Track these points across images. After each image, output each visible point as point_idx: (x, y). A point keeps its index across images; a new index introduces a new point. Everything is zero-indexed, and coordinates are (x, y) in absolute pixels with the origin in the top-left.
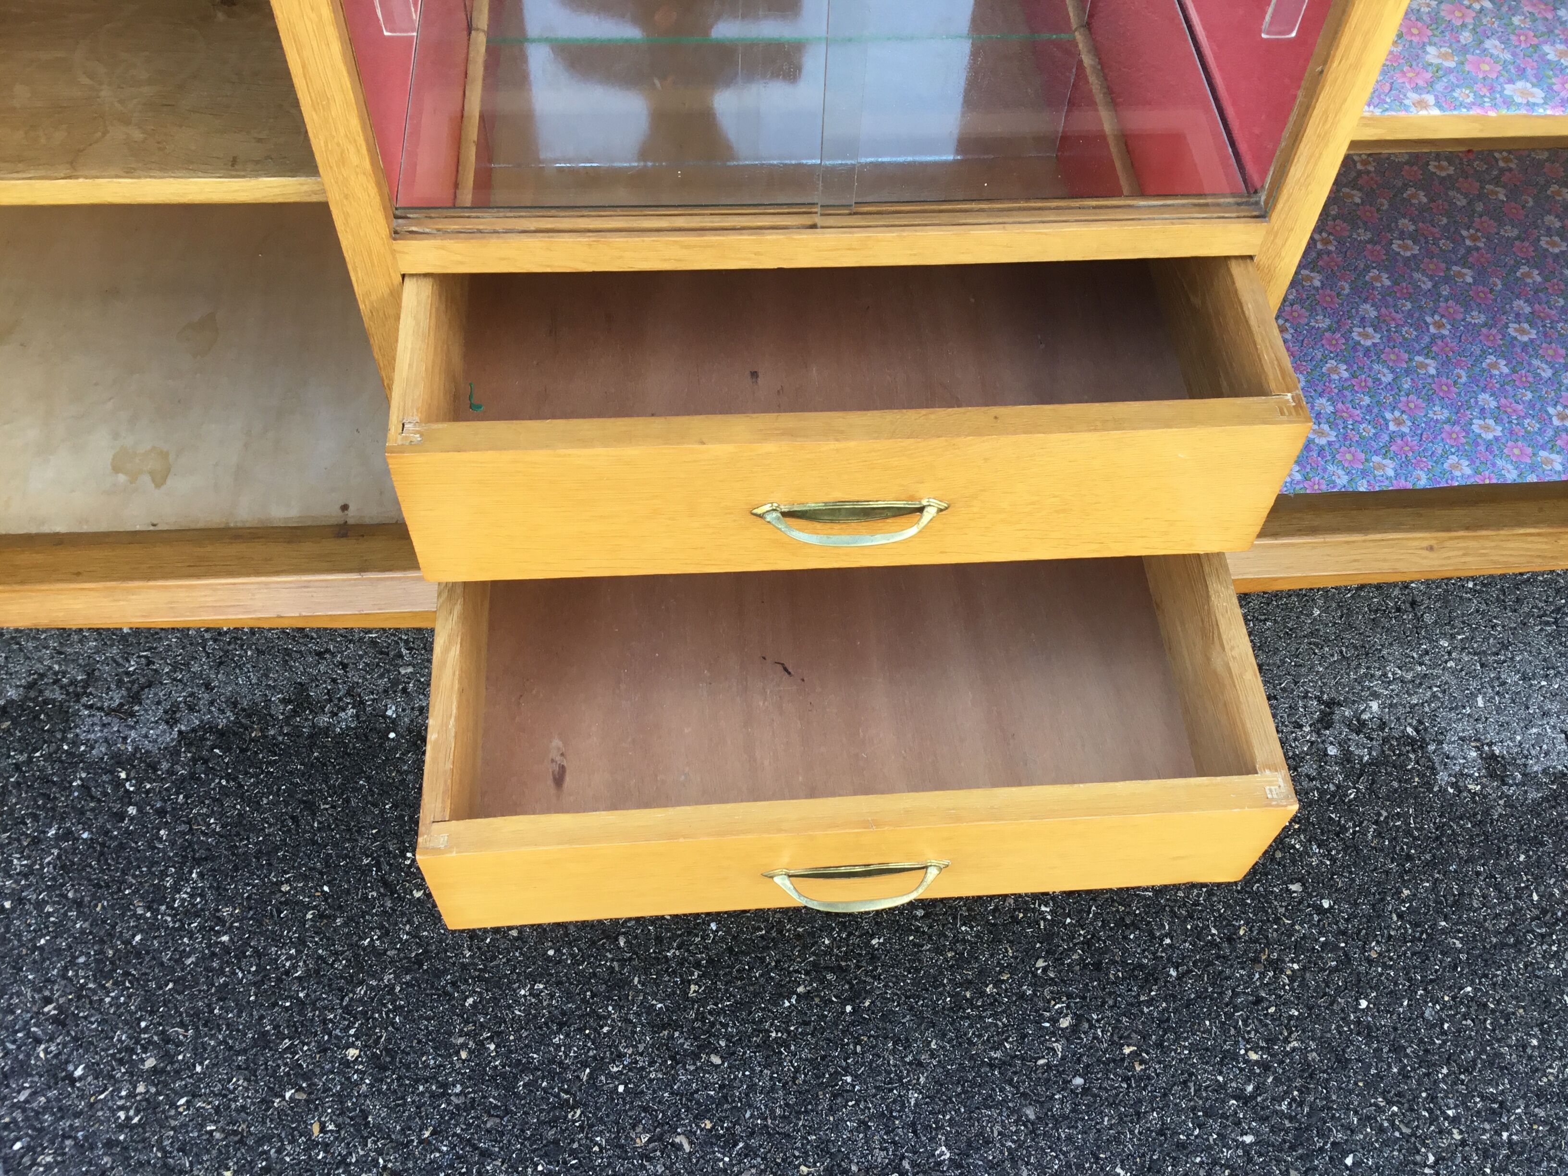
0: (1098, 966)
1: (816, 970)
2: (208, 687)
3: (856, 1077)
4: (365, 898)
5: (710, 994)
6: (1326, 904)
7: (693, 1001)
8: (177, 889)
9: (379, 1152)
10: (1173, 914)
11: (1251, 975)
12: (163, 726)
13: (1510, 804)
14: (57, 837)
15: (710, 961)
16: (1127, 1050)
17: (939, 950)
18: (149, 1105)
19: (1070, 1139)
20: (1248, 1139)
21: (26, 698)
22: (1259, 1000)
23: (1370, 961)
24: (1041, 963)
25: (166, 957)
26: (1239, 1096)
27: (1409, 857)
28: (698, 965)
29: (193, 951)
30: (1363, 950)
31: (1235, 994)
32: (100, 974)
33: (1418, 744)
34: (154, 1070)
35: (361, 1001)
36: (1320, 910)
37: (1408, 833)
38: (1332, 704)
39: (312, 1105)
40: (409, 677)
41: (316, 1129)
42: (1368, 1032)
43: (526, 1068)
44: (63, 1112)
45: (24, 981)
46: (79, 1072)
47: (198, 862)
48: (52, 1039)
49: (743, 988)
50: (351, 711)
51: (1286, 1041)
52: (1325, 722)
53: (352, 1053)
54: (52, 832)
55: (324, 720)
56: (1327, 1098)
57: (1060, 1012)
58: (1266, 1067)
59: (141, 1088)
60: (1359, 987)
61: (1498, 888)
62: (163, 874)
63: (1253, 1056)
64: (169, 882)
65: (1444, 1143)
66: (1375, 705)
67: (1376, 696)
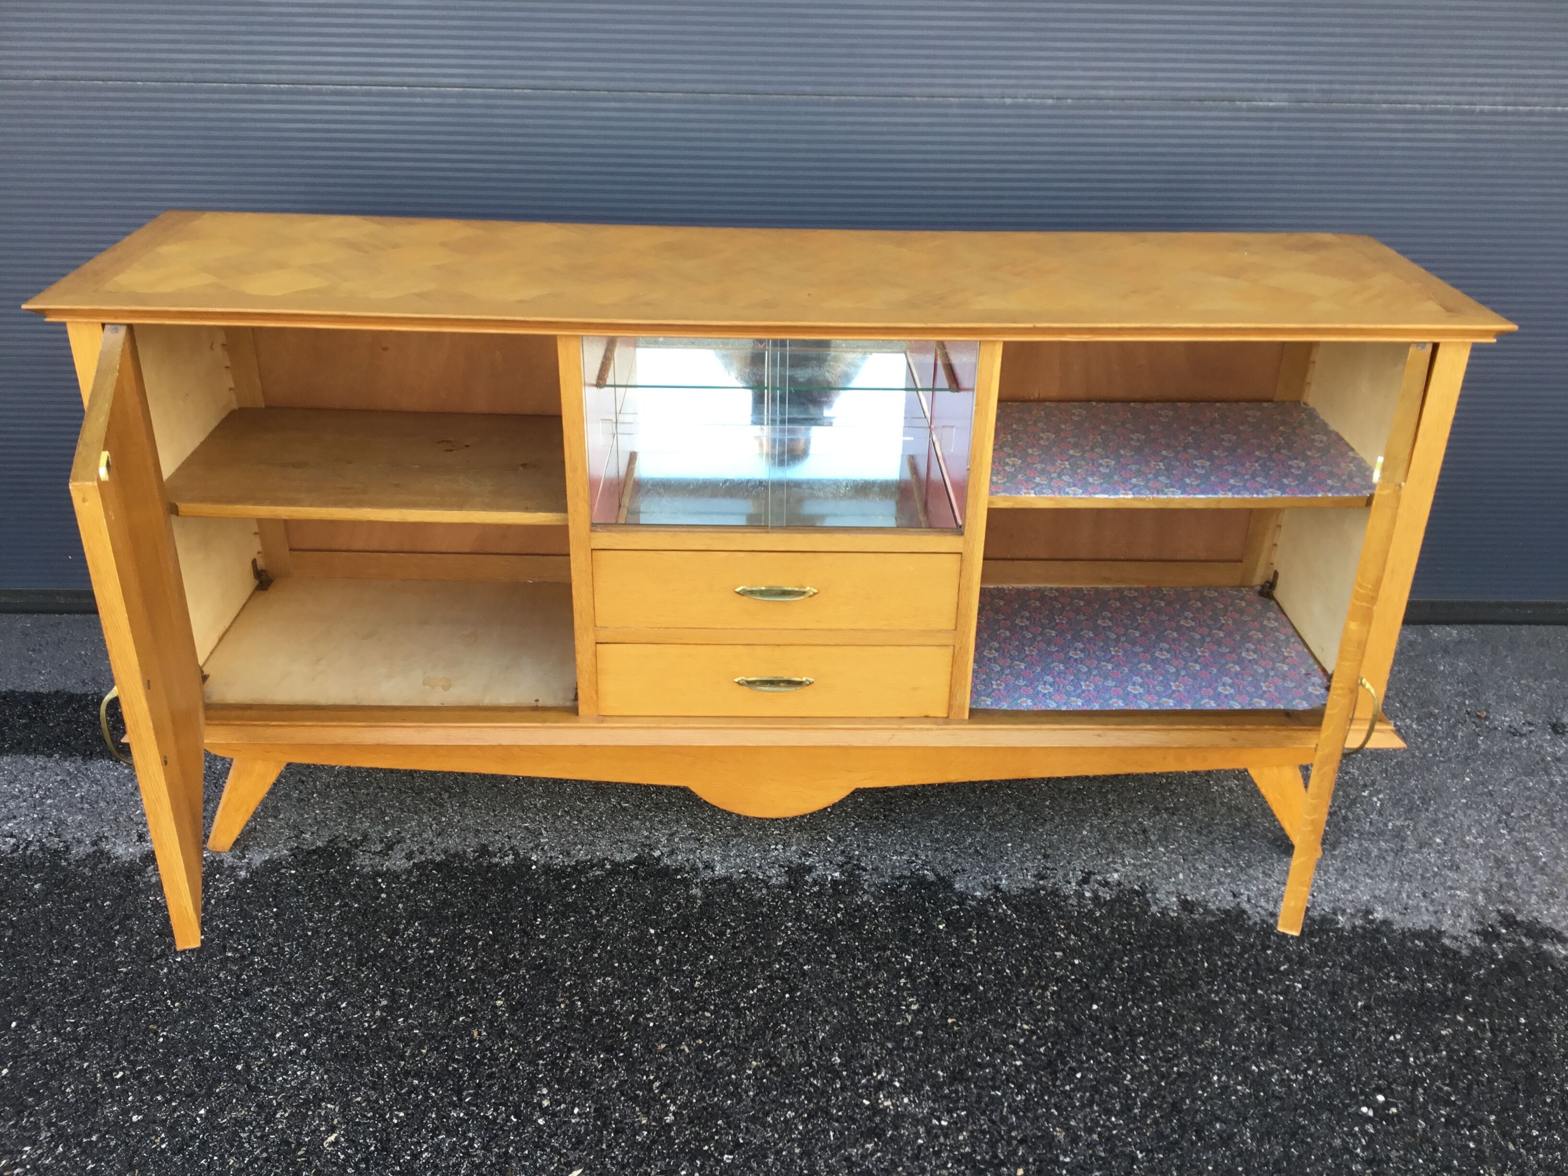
0: (937, 984)
1: (771, 979)
2: (431, 843)
3: (788, 1025)
4: (512, 937)
5: (707, 986)
6: (1076, 962)
7: (696, 989)
8: (406, 929)
9: (511, 1046)
10: (984, 962)
11: (1028, 991)
12: (404, 860)
13: (1194, 922)
14: (340, 906)
15: (708, 972)
16: (950, 1021)
17: (843, 972)
18: (383, 1020)
19: (912, 1058)
20: (1018, 1063)
21: (328, 846)
22: (1031, 1003)
23: (1100, 988)
24: (903, 981)
25: (398, 958)
26: (1016, 1044)
27: (1130, 944)
28: (701, 974)
29: (413, 956)
30: (1097, 983)
31: (1017, 999)
32: (360, 964)
33: (1141, 894)
34: (386, 1006)
35: (506, 981)
36: (1073, 965)
37: (1131, 932)
38: (1090, 873)
39: (474, 1023)
40: (546, 843)
41: (476, 1034)
42: (1097, 1020)
43: (599, 1013)
44: (333, 1021)
45: (316, 966)
46: (344, 1005)
47: (419, 919)
48: (330, 991)
49: (727, 985)
50: (511, 857)
51: (1046, 1021)
52: (1085, 881)
53: (499, 1003)
54: (337, 904)
55: (496, 860)
56: (1069, 1047)
57: (912, 1003)
58: (1032, 1032)
59: (378, 1013)
60: (1093, 999)
61: (1183, 960)
62: (398, 924)
63: (1025, 1027)
64: (402, 927)
65: (1137, 1070)
66: (1116, 876)
67: (1117, 871)
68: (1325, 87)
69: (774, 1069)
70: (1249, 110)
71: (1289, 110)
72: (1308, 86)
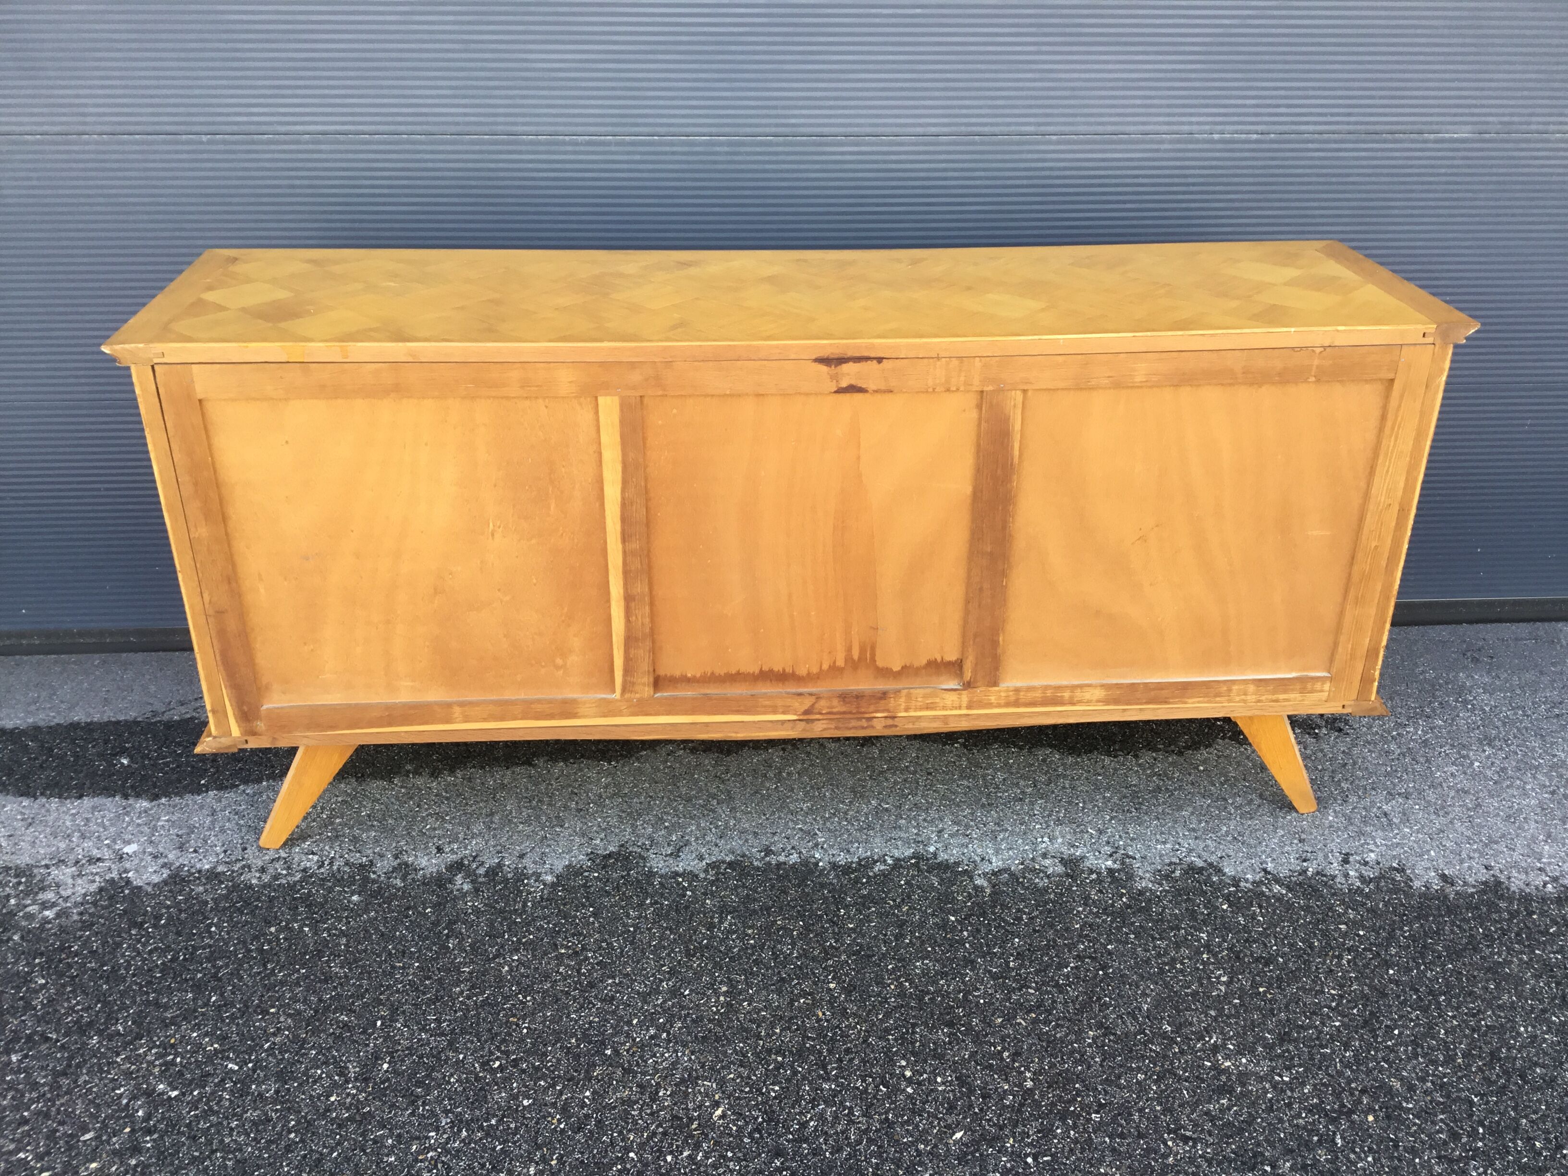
68: (1506, 119)
69: (1112, 1038)
70: (1436, 141)
71: (1473, 141)
72: (1491, 119)
